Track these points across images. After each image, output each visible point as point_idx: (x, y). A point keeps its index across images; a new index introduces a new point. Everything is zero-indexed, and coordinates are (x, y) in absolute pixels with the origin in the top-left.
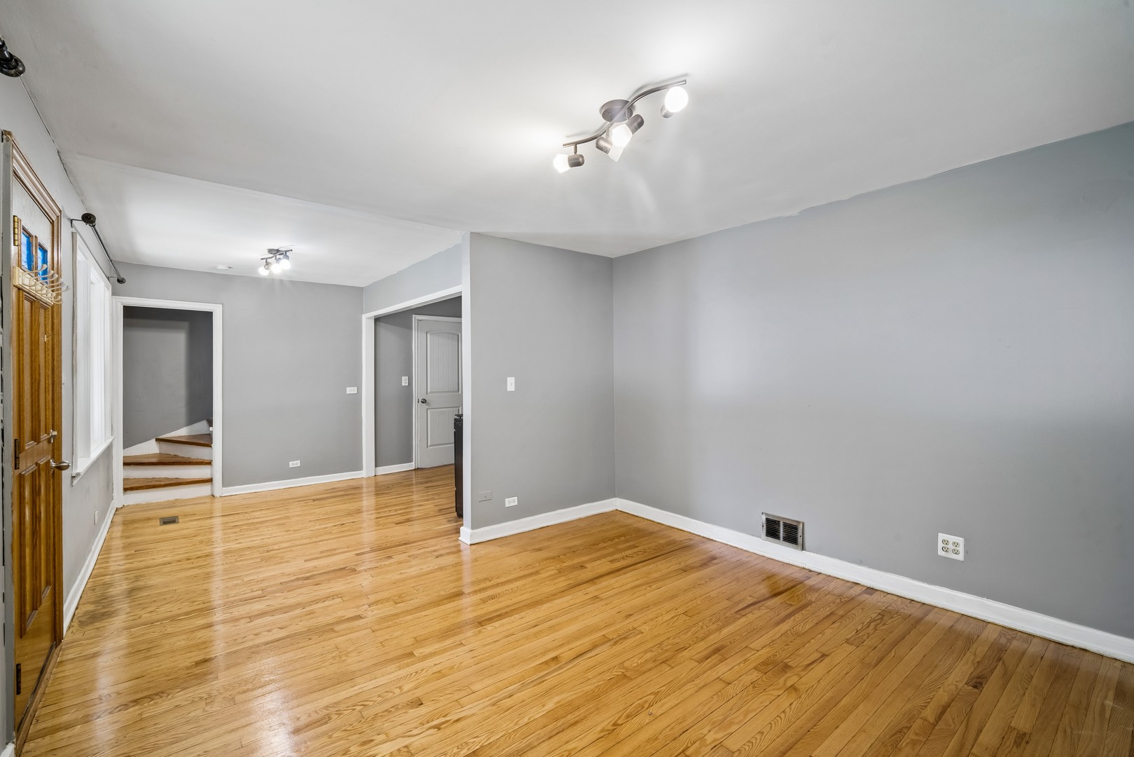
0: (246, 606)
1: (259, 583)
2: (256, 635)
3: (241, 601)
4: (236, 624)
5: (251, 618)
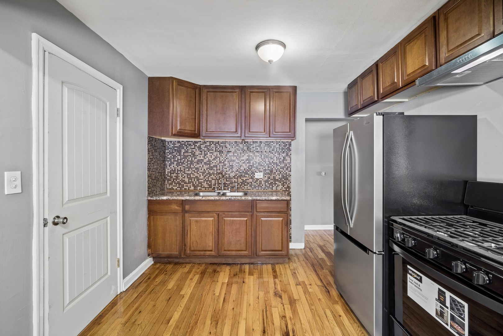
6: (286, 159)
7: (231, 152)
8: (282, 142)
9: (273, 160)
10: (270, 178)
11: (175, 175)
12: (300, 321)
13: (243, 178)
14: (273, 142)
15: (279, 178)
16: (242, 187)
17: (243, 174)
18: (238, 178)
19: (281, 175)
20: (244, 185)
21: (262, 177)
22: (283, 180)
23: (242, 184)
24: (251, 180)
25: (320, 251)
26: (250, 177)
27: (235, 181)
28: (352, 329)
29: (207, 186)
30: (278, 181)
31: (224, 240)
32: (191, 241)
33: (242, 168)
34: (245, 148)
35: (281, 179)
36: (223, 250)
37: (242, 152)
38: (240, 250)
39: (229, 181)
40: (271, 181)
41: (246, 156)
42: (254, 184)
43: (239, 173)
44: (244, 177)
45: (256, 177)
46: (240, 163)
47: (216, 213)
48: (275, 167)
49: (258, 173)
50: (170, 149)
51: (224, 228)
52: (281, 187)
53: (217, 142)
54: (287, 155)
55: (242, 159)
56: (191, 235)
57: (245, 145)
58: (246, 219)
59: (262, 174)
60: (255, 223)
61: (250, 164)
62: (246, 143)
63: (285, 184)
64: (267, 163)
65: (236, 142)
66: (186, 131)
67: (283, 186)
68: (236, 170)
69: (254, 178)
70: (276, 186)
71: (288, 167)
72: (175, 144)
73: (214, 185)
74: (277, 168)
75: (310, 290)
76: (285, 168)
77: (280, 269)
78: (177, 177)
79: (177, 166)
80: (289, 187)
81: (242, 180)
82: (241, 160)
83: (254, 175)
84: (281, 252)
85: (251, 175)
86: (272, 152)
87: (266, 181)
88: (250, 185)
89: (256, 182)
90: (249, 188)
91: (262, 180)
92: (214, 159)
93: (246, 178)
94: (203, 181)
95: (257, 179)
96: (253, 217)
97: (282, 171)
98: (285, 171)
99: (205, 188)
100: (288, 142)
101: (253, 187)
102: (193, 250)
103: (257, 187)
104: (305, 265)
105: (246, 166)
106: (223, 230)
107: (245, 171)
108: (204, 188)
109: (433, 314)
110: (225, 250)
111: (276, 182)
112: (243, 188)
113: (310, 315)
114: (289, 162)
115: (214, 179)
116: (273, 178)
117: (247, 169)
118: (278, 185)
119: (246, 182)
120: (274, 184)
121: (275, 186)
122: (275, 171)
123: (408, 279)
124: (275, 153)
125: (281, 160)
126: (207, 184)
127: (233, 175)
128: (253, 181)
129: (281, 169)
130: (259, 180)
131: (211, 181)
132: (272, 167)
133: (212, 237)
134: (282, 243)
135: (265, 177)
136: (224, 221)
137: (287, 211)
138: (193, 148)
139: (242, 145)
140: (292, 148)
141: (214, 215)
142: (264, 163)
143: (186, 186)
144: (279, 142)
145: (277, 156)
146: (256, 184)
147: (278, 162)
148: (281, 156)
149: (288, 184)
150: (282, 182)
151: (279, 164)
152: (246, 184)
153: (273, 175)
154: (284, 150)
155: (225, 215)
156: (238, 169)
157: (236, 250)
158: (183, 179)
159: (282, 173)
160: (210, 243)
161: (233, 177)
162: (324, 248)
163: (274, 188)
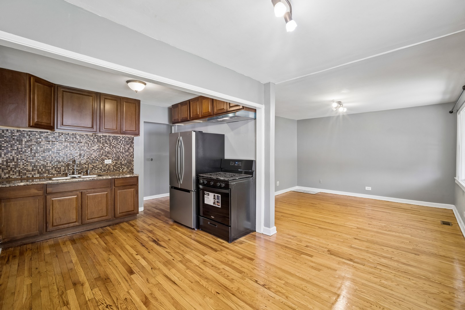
0: (390, 264)
1: (373, 273)
2: (393, 252)
3: (390, 268)
4: (398, 260)
5: (391, 259)
6: (130, 149)
7: (82, 142)
8: (127, 137)
9: (119, 150)
10: (117, 163)
11: (13, 164)
12: (159, 235)
13: (93, 164)
14: (119, 136)
15: (125, 163)
16: (92, 171)
17: (94, 161)
18: (88, 164)
19: (126, 161)
20: (95, 170)
21: (111, 163)
22: (128, 164)
23: (92, 169)
24: (101, 166)
25: (155, 209)
26: (100, 163)
27: (86, 167)
28: (183, 230)
29: (55, 173)
30: (124, 165)
31: (87, 211)
32: (54, 218)
33: (93, 156)
34: (96, 140)
35: (126, 164)
36: (86, 219)
37: (93, 143)
38: (102, 217)
39: (80, 167)
40: (118, 165)
41: (97, 146)
42: (104, 168)
43: (89, 160)
44: (95, 163)
45: (105, 163)
46: (91, 152)
47: (80, 192)
48: (121, 155)
49: (108, 160)
50: (5, 138)
51: (87, 202)
52: (126, 169)
53: (67, 134)
54: (131, 146)
55: (93, 148)
56: (54, 213)
57: (95, 137)
58: (106, 193)
59: (110, 160)
60: (113, 195)
61: (100, 153)
62: (96, 136)
63: (129, 167)
64: (115, 152)
65: (87, 134)
66: (43, 124)
67: (128, 169)
68: (87, 158)
69: (104, 164)
70: (123, 169)
71: (131, 155)
72: (13, 133)
73: (63, 171)
74: (123, 156)
75: (157, 225)
76: (129, 156)
77: (133, 222)
78: (16, 166)
79: (15, 155)
80: (132, 169)
81: (92, 165)
82: (91, 150)
83: (104, 162)
84: (133, 212)
85: (102, 162)
86: (119, 144)
87: (114, 166)
88: (100, 169)
89: (105, 167)
90: (99, 172)
91: (111, 165)
92: (64, 149)
93: (96, 164)
94: (51, 168)
95: (107, 165)
96: (112, 190)
97: (127, 158)
98: (129, 158)
99: (54, 174)
100: (131, 137)
101: (103, 170)
102: (56, 225)
103: (106, 170)
104: (148, 217)
105: (96, 154)
106: (86, 204)
107: (95, 159)
108: (52, 174)
109: (212, 204)
110: (88, 219)
111: (122, 166)
112: (94, 172)
113: (162, 232)
114: (132, 151)
115: (63, 166)
116: (120, 164)
117: (98, 156)
118: (124, 168)
119: (96, 167)
120: (120, 167)
121: (121, 169)
122: (122, 158)
123: (205, 197)
124: (122, 145)
125: (126, 150)
126: (55, 170)
127: (84, 162)
128: (103, 166)
129: (126, 156)
130: (108, 165)
131: (60, 168)
132: (119, 155)
133: (76, 211)
134: (134, 205)
135: (113, 162)
136: (87, 197)
137: (137, 184)
138: (39, 138)
139: (93, 137)
140: (134, 141)
141: (77, 193)
142: (112, 152)
143: (29, 174)
144: (125, 137)
145: (123, 147)
146: (105, 168)
147: (124, 151)
148: (126, 147)
149: (131, 167)
150: (127, 166)
151: (125, 153)
152: (96, 168)
153: (120, 161)
154: (128, 143)
155: (88, 192)
156: (89, 156)
157: (98, 217)
158: (25, 167)
159: (127, 159)
160: (73, 216)
161: (84, 163)
162: (157, 208)
163: (120, 170)
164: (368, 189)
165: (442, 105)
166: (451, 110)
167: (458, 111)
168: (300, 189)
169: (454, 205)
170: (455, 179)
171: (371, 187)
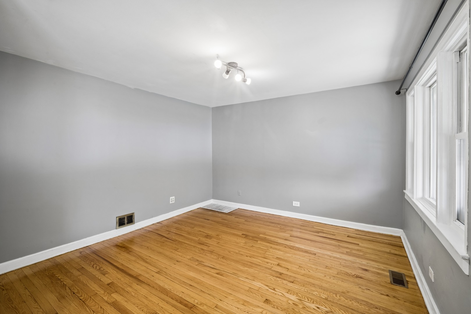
164: (296, 205)
165: (386, 83)
166: (397, 90)
167: (407, 90)
168: (215, 203)
169: (402, 230)
170: (404, 193)
171: (299, 202)
